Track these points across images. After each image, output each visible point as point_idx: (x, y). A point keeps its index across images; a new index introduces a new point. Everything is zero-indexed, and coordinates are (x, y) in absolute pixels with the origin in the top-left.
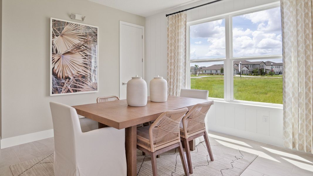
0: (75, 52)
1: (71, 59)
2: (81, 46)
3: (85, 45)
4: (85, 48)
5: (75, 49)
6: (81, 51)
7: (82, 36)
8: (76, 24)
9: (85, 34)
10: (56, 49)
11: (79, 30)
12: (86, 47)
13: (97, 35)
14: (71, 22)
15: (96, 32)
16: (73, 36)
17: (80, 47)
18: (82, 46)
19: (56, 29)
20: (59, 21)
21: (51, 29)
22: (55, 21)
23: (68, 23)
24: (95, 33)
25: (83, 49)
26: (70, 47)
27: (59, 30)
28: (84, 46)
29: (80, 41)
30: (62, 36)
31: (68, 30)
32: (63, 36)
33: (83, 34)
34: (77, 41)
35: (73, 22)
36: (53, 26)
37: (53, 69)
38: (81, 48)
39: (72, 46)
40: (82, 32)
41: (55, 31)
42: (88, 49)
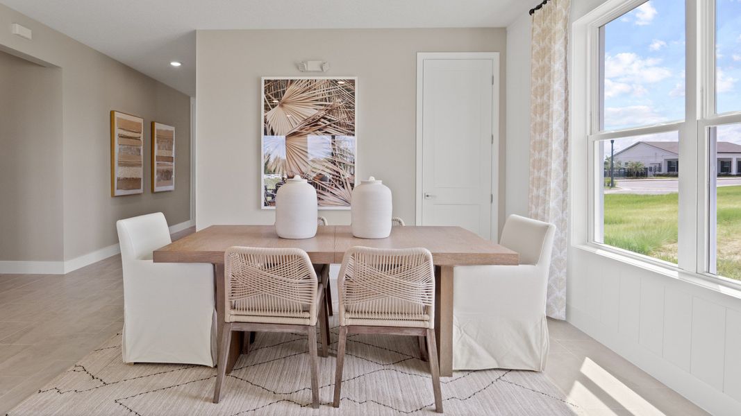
0: (308, 132)
1: (301, 146)
2: (319, 120)
3: (329, 118)
4: (328, 123)
5: (308, 127)
6: (319, 130)
7: (322, 100)
8: (308, 80)
9: (327, 96)
10: (272, 130)
11: (315, 89)
12: (329, 120)
13: (353, 94)
14: (298, 78)
15: (352, 87)
16: (303, 102)
17: (317, 122)
18: (322, 120)
19: (272, 95)
20: (277, 81)
21: (263, 96)
22: (269, 81)
23: (292, 81)
24: (348, 90)
25: (324, 125)
26: (297, 124)
27: (276, 95)
28: (325, 118)
29: (316, 111)
30: (281, 106)
31: (295, 92)
32: (285, 105)
33: (324, 97)
34: (311, 112)
35: (301, 78)
36: (265, 91)
37: (266, 164)
38: (320, 123)
39: (301, 121)
40: (320, 93)
41: (270, 98)
42: (334, 124)
